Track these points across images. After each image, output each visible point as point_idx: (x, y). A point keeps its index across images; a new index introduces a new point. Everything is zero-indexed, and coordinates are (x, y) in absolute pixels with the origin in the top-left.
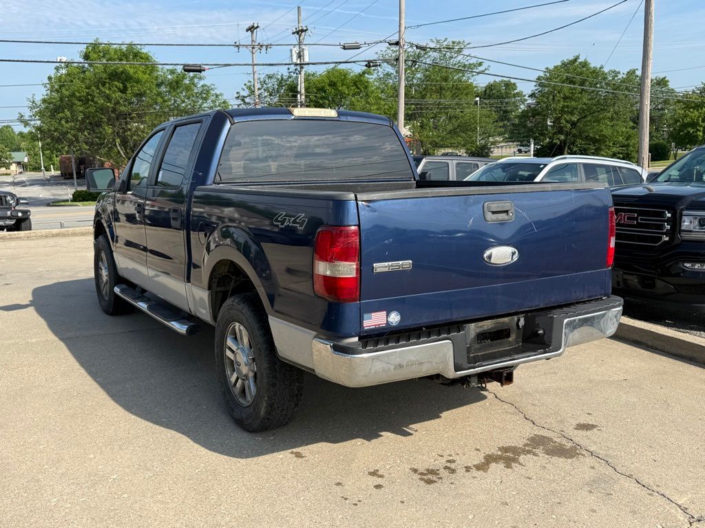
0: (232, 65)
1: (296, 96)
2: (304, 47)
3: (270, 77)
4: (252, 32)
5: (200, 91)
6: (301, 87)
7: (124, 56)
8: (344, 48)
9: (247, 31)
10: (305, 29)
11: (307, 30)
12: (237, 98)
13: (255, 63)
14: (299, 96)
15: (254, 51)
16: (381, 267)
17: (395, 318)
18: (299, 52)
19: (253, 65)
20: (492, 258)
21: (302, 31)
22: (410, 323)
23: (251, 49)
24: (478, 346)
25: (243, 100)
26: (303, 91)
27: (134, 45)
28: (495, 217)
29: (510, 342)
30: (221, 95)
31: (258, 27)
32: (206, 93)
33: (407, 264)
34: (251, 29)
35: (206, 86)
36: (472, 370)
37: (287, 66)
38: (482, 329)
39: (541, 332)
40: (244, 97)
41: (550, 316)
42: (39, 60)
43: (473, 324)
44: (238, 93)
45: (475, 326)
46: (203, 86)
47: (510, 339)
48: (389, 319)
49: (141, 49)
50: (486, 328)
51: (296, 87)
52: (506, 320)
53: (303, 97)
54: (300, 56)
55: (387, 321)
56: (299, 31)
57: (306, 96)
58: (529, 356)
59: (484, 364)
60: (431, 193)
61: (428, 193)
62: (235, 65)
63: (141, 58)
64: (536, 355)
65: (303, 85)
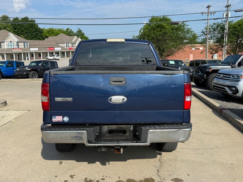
0: (189, 21)
1: (224, 31)
2: (229, 12)
3: (214, 24)
4: (208, 8)
5: (186, 31)
6: (227, 27)
7: (161, 20)
8: (236, 11)
9: (207, 8)
10: (230, 5)
11: (230, 6)
12: (202, 32)
13: (208, 19)
14: (225, 30)
15: (208, 15)
16: (58, 99)
17: (66, 119)
18: (227, 14)
19: (208, 20)
20: (112, 100)
21: (229, 6)
22: (73, 121)
23: (207, 14)
24: (109, 135)
25: (204, 33)
26: (227, 29)
27: (165, 16)
28: (114, 83)
29: (126, 136)
30: (193, 31)
31: (210, 6)
32: (188, 31)
33: (70, 99)
34: (208, 7)
35: (188, 28)
36: (97, 144)
37: (221, 19)
38: (110, 128)
39: (137, 134)
40: (204, 32)
41: (141, 127)
42: (129, 24)
43: (106, 126)
44: (202, 31)
45: (107, 127)
46: (187, 29)
47: (126, 135)
48: (64, 119)
49: (167, 17)
50: (113, 128)
51: (224, 27)
52: (124, 126)
53: (227, 31)
54: (227, 15)
55: (63, 120)
56: (228, 6)
57: (228, 30)
58: (128, 143)
59: (102, 143)
60: (84, 72)
61: (82, 72)
62: (190, 21)
63: (168, 20)
64: (131, 143)
65: (227, 26)
